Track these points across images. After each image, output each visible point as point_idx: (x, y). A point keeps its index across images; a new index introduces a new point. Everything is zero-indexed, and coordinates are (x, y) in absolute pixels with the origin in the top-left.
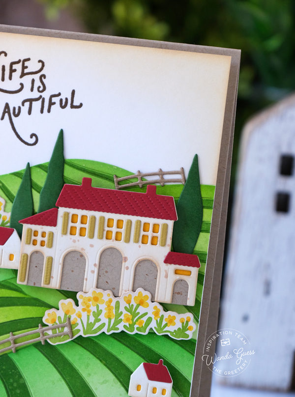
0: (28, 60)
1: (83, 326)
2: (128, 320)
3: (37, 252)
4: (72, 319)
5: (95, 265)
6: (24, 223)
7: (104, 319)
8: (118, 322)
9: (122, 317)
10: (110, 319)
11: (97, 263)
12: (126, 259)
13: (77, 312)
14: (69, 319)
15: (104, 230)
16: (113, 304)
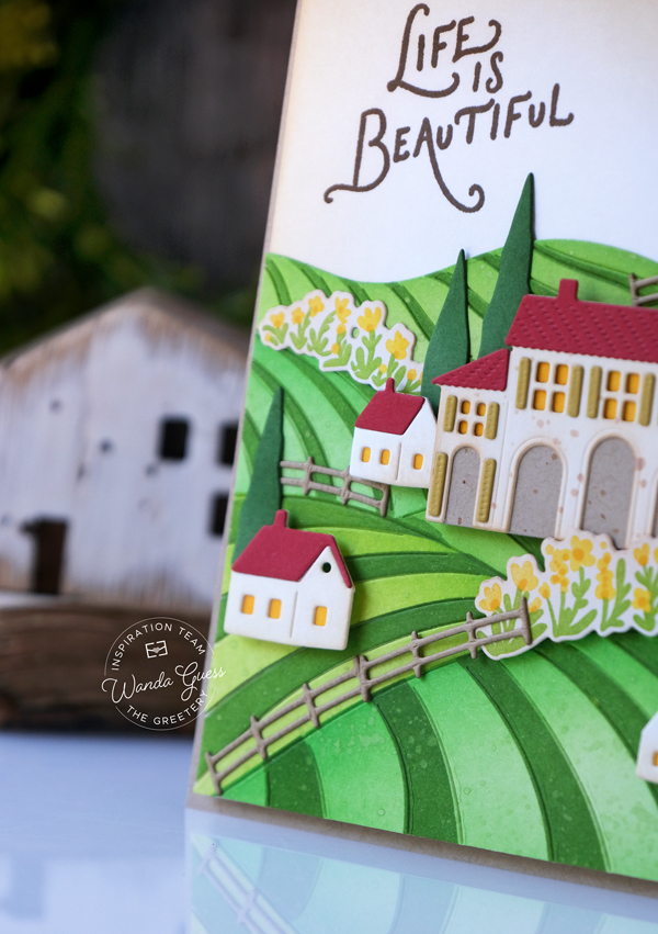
0: (470, 20)
1: (552, 616)
2: (641, 602)
3: (465, 448)
4: (530, 602)
5: (580, 477)
6: (442, 384)
7: (593, 601)
8: (622, 607)
9: (630, 596)
10: (606, 601)
11: (584, 472)
12: (641, 464)
13: (540, 584)
14: (525, 600)
15: (598, 398)
16: (612, 567)
